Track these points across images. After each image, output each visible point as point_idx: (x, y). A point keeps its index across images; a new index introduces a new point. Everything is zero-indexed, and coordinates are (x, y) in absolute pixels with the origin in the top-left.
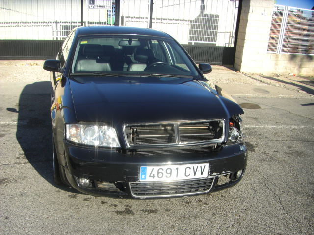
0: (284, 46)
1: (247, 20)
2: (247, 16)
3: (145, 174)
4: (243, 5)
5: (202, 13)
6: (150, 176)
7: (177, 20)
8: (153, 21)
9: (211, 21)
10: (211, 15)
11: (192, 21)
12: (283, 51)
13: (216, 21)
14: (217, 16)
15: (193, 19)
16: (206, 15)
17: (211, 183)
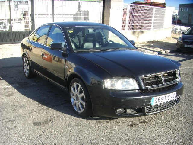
0: (129, 26)
1: (109, 13)
2: (109, 11)
3: (153, 101)
4: (105, 4)
5: (79, 10)
6: (155, 102)
7: (65, 15)
8: (55, 16)
9: (84, 15)
10: (85, 11)
11: (74, 15)
12: (129, 29)
13: (88, 15)
14: (88, 11)
15: (74, 14)
16: (82, 11)
17: (175, 102)
